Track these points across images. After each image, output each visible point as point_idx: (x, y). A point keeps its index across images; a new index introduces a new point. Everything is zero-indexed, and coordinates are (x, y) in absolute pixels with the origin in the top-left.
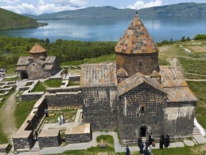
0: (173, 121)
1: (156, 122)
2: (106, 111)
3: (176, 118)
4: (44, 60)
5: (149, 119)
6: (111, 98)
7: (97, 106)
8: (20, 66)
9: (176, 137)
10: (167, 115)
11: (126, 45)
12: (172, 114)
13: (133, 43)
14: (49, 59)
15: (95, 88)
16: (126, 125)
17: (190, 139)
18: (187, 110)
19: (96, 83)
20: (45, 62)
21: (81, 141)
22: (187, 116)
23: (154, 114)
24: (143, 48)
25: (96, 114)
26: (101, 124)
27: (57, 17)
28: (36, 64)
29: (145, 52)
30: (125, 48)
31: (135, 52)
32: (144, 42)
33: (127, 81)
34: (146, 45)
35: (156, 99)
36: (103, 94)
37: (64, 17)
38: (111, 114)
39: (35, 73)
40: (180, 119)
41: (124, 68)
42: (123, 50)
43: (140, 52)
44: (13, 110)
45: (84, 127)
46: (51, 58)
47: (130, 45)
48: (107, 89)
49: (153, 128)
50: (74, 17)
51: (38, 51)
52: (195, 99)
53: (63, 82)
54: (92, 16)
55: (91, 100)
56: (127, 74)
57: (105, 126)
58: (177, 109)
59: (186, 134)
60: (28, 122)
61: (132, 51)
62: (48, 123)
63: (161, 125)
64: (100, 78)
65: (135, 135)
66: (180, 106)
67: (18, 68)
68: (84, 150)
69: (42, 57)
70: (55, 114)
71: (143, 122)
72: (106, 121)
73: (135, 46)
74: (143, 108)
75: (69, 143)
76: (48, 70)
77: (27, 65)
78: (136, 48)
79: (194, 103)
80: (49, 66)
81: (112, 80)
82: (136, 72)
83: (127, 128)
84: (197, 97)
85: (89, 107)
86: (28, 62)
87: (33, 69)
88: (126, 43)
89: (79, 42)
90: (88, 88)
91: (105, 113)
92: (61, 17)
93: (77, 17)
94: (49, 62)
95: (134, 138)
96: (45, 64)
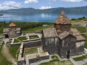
0: (78, 47)
1: (73, 48)
2: (53, 46)
3: (79, 46)
4: (16, 29)
5: (71, 47)
6: (56, 41)
7: (50, 45)
8: (5, 32)
9: (79, 53)
10: (76, 46)
11: (61, 21)
12: (78, 45)
13: (63, 20)
14: (18, 29)
15: (50, 38)
16: (63, 50)
17: (84, 53)
18: (83, 43)
19: (50, 36)
20: (16, 30)
21: (46, 59)
22: (83, 45)
23: (72, 45)
24: (67, 22)
25: (50, 48)
26: (52, 52)
27: (8, 12)
28: (12, 31)
29: (68, 23)
30: (60, 22)
31: (64, 24)
32: (67, 20)
33: (62, 34)
34: (68, 21)
35: (73, 40)
36: (53, 40)
37: (11, 12)
38: (55, 47)
39: (12, 35)
40: (81, 46)
41: (60, 29)
42: (59, 23)
43: (66, 23)
44: (8, 51)
45: (46, 53)
46: (19, 28)
47: (62, 21)
48: (54, 38)
49: (72, 51)
50: (16, 12)
51: (13, 26)
52: (85, 39)
53: (27, 38)
54: (24, 12)
55: (48, 42)
56: (61, 32)
57: (53, 52)
58: (79, 43)
59: (82, 52)
60: (21, 54)
61: (63, 23)
62: (27, 54)
63: (74, 49)
64: (51, 34)
65: (66, 54)
66: (81, 42)
67: (4, 33)
68: (48, 62)
69: (15, 28)
70: (29, 51)
71: (69, 49)
72: (54, 50)
73: (64, 21)
74: (69, 44)
75: (41, 60)
76: (18, 34)
77: (8, 32)
78: (65, 22)
79: (85, 40)
80: (18, 32)
81: (55, 34)
82: (65, 31)
83: (63, 52)
84: (85, 38)
85: (47, 45)
86: (8, 31)
87: (11, 33)
88: (61, 20)
89: (20, 22)
90: (47, 38)
91: (53, 47)
92: (9, 12)
93: (17, 12)
94: (18, 30)
95: (66, 55)
96: (16, 31)
